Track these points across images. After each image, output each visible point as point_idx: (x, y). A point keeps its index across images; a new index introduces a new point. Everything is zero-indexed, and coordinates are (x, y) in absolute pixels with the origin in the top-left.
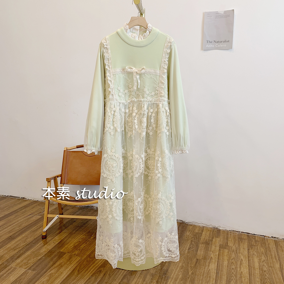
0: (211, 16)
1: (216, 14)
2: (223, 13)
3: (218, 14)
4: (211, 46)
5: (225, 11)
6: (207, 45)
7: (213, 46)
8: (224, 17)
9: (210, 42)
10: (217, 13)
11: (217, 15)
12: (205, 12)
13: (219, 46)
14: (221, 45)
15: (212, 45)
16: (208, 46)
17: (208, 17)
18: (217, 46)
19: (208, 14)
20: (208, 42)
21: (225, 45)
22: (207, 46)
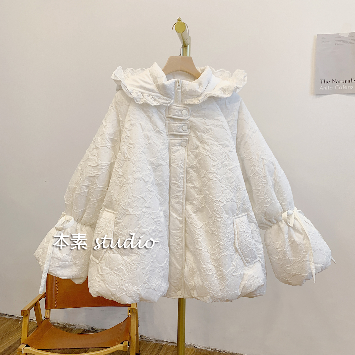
0: (328, 42)
2: (347, 36)
3: (339, 37)
4: (327, 87)
5: (351, 33)
7: (331, 88)
8: (349, 42)
10: (337, 36)
11: (338, 40)
13: (341, 88)
16: (322, 88)
17: (322, 42)
18: (337, 87)
19: (322, 38)
20: (323, 81)
21: (351, 87)
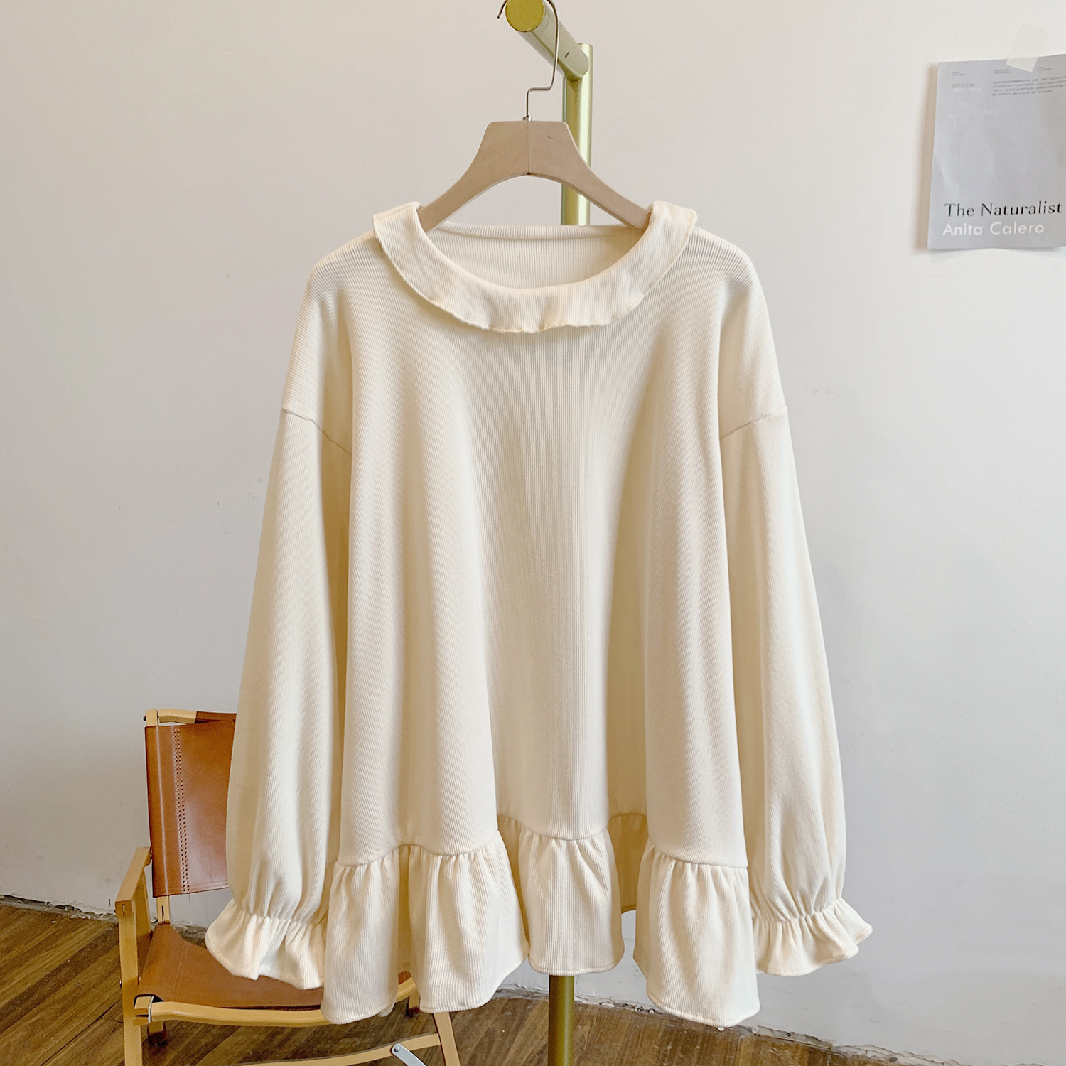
0: (972, 85)
1: (996, 72)
2: (1030, 68)
3: (1006, 71)
4: (967, 227)
5: (1042, 60)
6: (949, 225)
7: (978, 231)
8: (1035, 86)
9: (961, 212)
10: (1000, 67)
11: (1001, 78)
12: (941, 63)
13: (1007, 230)
14: (1019, 226)
15: (970, 227)
16: (951, 231)
17: (954, 86)
18: (996, 228)
19: (955, 74)
20: (954, 209)
21: (1039, 225)
22: (946, 231)
